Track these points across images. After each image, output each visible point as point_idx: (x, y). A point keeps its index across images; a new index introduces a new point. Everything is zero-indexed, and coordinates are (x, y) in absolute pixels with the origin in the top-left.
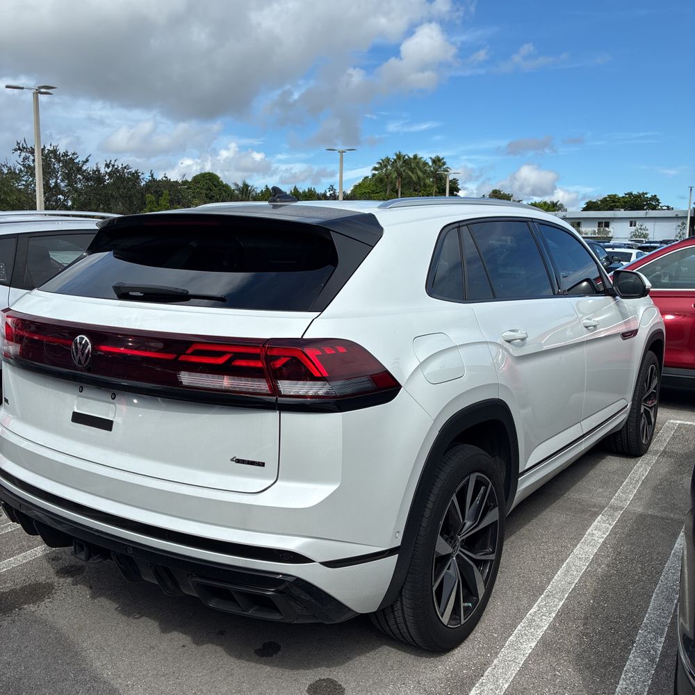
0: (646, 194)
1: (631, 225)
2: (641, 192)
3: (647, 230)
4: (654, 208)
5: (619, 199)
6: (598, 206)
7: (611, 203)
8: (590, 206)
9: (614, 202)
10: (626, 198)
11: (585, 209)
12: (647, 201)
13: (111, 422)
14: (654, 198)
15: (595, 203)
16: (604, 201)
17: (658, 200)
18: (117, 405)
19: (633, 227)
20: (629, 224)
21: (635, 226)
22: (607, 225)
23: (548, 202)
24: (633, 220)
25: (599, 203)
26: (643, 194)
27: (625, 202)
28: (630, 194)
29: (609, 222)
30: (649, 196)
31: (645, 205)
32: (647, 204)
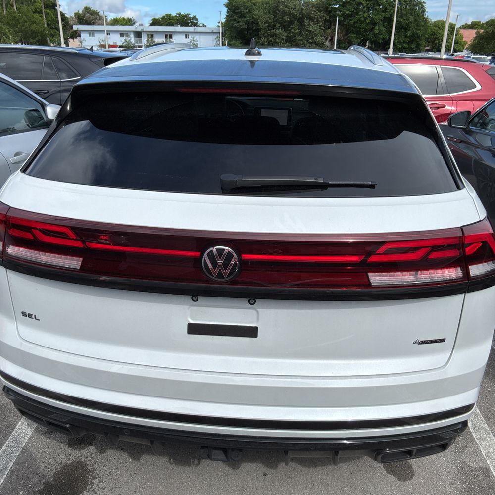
0: (190, 14)
1: (186, 38)
2: (186, 13)
3: (197, 41)
4: (195, 25)
5: (173, 17)
6: (160, 22)
7: (168, 20)
8: (155, 22)
9: (170, 19)
10: (177, 17)
11: (152, 24)
12: (190, 20)
13: (256, 328)
14: (194, 18)
15: (157, 20)
16: (163, 18)
17: (197, 19)
19: (187, 39)
20: (185, 37)
21: (188, 38)
22: (171, 37)
23: (126, 18)
24: (187, 34)
25: (161, 20)
26: (188, 15)
27: (177, 20)
28: (179, 14)
29: (172, 35)
30: (191, 16)
31: (189, 23)
32: (191, 22)
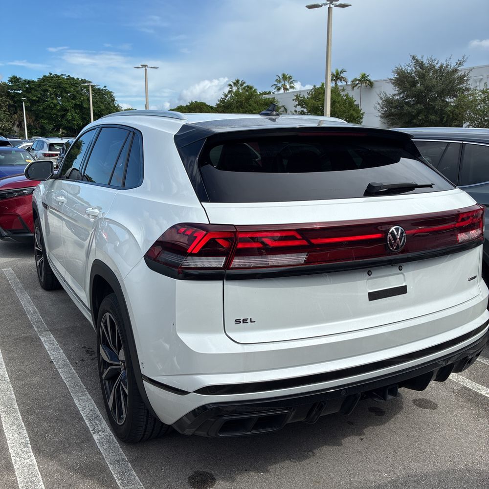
18: (405, 274)
